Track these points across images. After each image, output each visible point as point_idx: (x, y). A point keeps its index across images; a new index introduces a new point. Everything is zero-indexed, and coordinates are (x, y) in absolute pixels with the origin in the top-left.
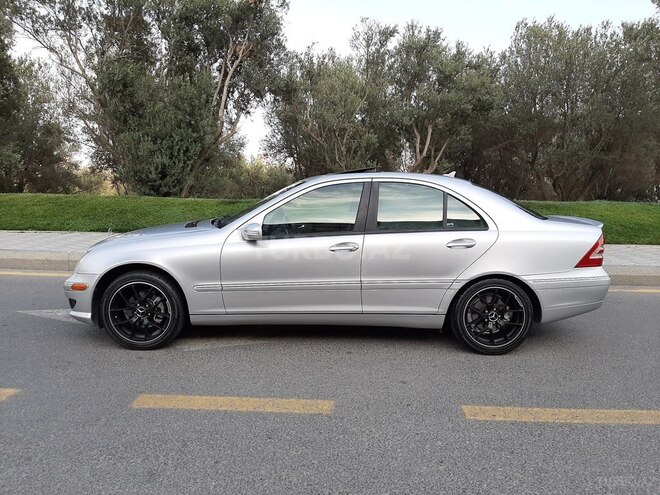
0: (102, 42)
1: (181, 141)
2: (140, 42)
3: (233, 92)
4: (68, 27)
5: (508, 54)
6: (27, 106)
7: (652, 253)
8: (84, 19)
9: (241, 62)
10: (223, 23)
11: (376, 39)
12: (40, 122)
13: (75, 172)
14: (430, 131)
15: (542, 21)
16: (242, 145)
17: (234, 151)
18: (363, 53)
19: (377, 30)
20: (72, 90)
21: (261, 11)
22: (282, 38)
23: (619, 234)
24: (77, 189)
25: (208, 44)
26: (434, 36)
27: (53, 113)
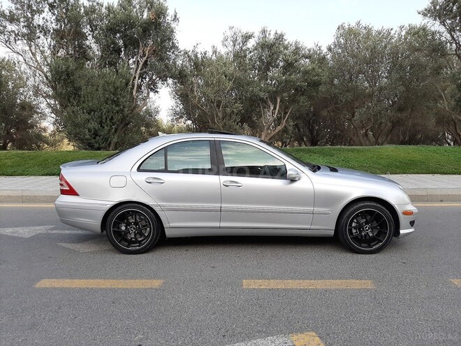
0: (54, 46)
1: (108, 112)
2: (80, 46)
3: (145, 78)
4: (30, 37)
5: (332, 47)
6: (9, 90)
7: (415, 179)
8: (41, 32)
9: (147, 58)
10: (136, 33)
11: (240, 40)
12: (18, 100)
13: (44, 134)
14: (279, 100)
15: (353, 24)
16: (157, 112)
17: (152, 116)
18: (231, 50)
19: (240, 35)
20: (37, 79)
21: (160, 24)
22: (175, 41)
23: (397, 167)
24: (46, 146)
25: (126, 46)
26: (280, 38)
27: (26, 95)
